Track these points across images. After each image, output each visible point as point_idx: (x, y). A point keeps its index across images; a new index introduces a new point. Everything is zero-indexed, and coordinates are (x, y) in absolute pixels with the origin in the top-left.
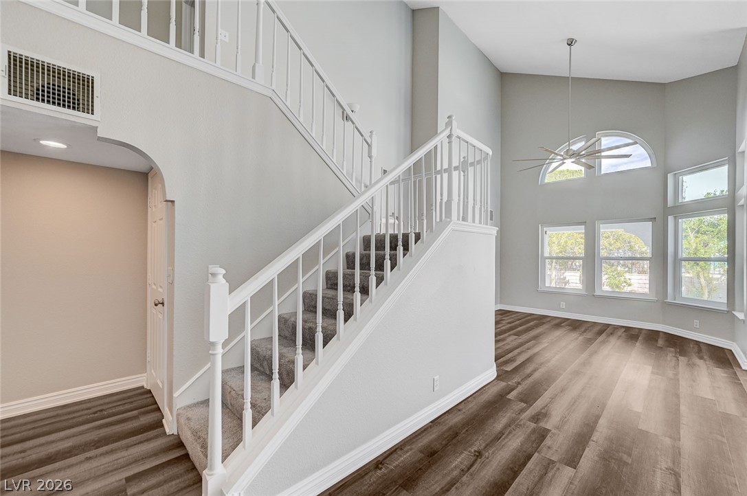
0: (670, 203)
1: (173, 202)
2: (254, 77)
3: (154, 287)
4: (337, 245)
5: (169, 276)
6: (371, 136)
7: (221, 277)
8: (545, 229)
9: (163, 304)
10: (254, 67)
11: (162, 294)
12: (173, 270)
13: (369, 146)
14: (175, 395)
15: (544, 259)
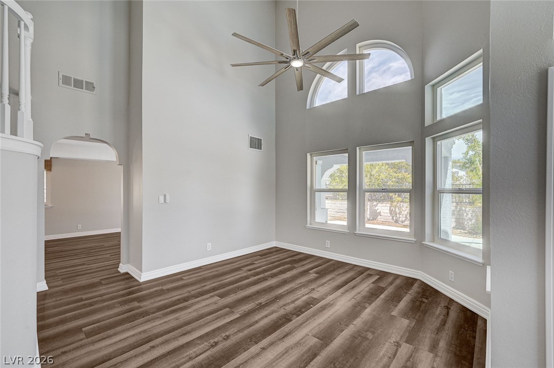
0: (428, 121)
8: (315, 158)
15: (313, 191)
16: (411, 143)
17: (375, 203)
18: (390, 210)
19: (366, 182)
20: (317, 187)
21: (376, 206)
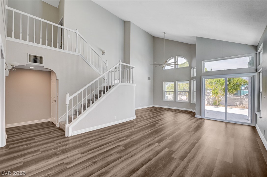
0: (192, 77)
1: (58, 80)
2: (75, 52)
3: (53, 98)
4: (98, 87)
5: (57, 95)
6: (106, 61)
7: (68, 94)
8: (165, 83)
9: (55, 101)
10: (76, 49)
11: (55, 99)
12: (58, 94)
13: (106, 64)
14: (59, 119)
15: (164, 91)
16: (189, 81)
17: (181, 96)
18: (186, 98)
19: (178, 89)
20: (165, 90)
21: (181, 97)
